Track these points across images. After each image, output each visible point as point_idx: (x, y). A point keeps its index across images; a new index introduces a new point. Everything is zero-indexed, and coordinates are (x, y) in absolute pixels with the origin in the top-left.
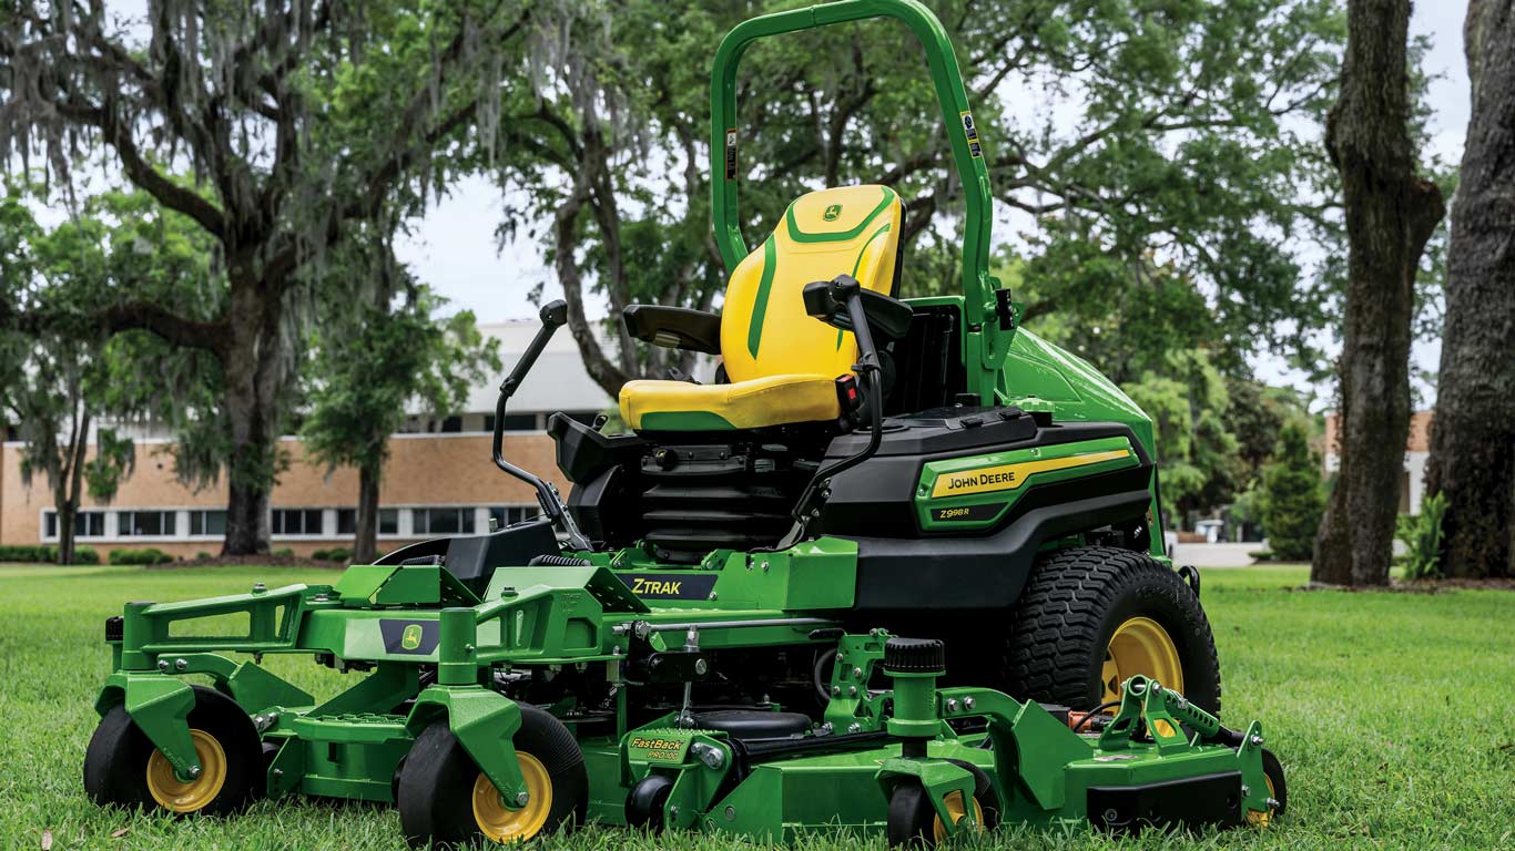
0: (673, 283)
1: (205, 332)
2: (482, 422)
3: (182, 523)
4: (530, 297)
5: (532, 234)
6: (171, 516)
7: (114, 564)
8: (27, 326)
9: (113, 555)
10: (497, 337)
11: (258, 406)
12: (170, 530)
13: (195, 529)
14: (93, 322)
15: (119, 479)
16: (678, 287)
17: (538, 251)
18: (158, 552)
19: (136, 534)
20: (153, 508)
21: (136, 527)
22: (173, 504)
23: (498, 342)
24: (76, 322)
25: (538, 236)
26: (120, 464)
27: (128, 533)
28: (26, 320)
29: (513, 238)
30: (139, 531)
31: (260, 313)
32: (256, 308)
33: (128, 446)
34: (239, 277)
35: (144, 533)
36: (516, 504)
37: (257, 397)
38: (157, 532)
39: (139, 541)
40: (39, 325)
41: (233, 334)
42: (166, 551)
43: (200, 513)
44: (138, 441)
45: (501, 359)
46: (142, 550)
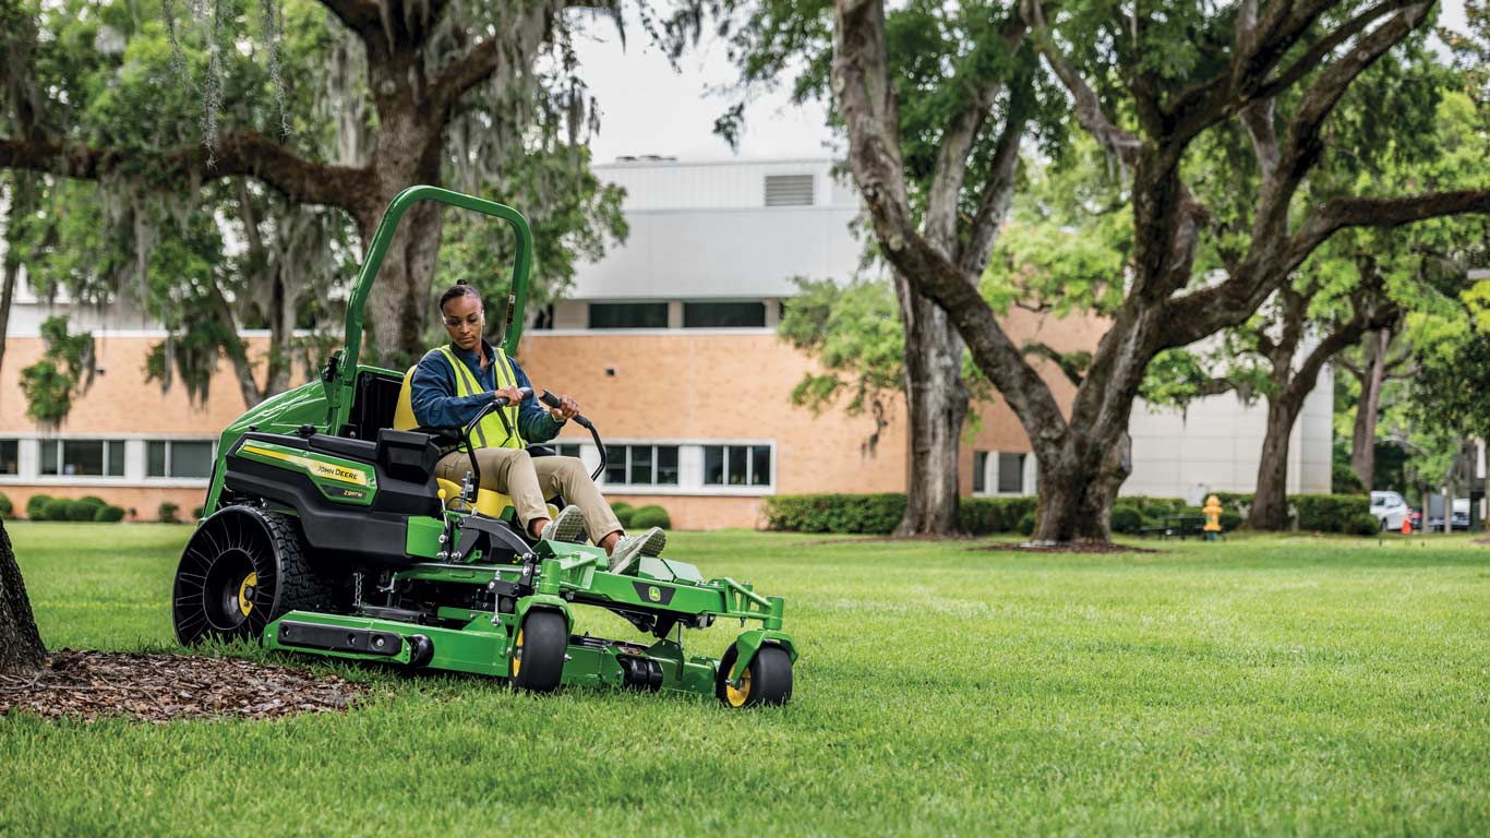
0: (970, 109)
1: (338, 182)
2: (584, 315)
3: (135, 457)
4: (719, 127)
5: (724, 30)
6: (118, 446)
7: (36, 519)
8: (81, 169)
9: (35, 503)
10: (619, 184)
11: (411, 296)
12: (118, 469)
13: (154, 468)
14: (177, 165)
15: (72, 394)
16: (976, 116)
17: (731, 55)
18: (101, 502)
19: (64, 473)
20: (91, 435)
21: (66, 462)
22: (119, 429)
23: (622, 192)
24: (154, 163)
25: (733, 31)
26: (76, 372)
27: (54, 472)
28: (79, 160)
29: (697, 35)
30: (70, 469)
31: (419, 154)
32: (414, 145)
33: (85, 343)
34: (390, 98)
35: (77, 473)
36: (644, 441)
37: (411, 281)
38: (100, 473)
39: (71, 486)
40: (101, 168)
41: (379, 186)
42: (112, 500)
43: (162, 443)
44: (97, 334)
45: (627, 218)
46: (76, 496)
